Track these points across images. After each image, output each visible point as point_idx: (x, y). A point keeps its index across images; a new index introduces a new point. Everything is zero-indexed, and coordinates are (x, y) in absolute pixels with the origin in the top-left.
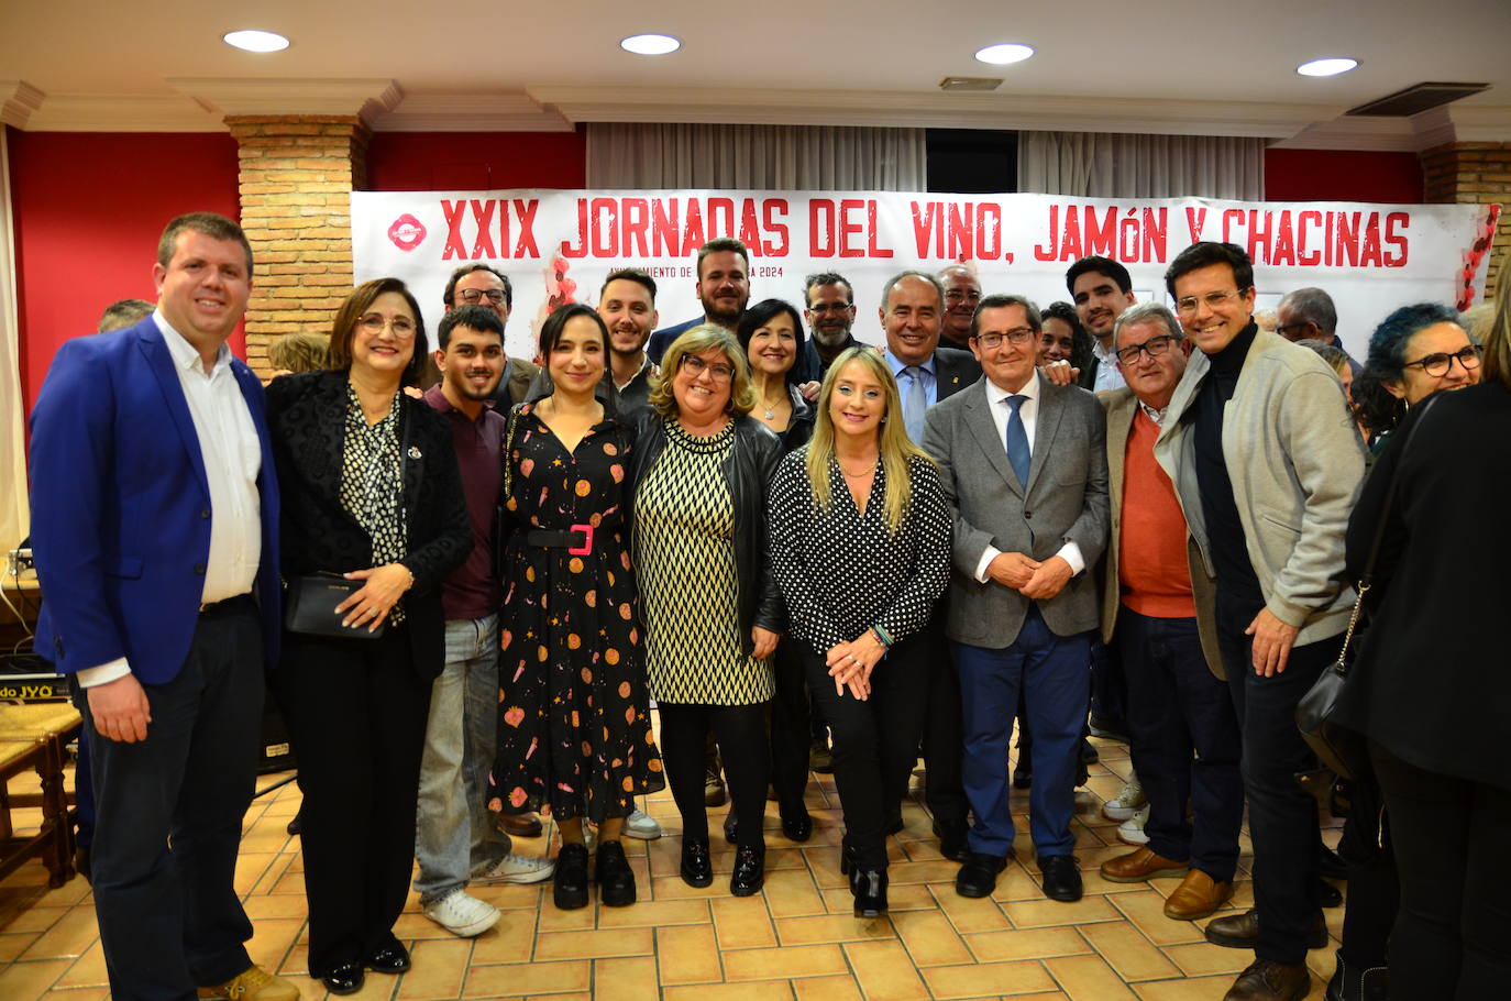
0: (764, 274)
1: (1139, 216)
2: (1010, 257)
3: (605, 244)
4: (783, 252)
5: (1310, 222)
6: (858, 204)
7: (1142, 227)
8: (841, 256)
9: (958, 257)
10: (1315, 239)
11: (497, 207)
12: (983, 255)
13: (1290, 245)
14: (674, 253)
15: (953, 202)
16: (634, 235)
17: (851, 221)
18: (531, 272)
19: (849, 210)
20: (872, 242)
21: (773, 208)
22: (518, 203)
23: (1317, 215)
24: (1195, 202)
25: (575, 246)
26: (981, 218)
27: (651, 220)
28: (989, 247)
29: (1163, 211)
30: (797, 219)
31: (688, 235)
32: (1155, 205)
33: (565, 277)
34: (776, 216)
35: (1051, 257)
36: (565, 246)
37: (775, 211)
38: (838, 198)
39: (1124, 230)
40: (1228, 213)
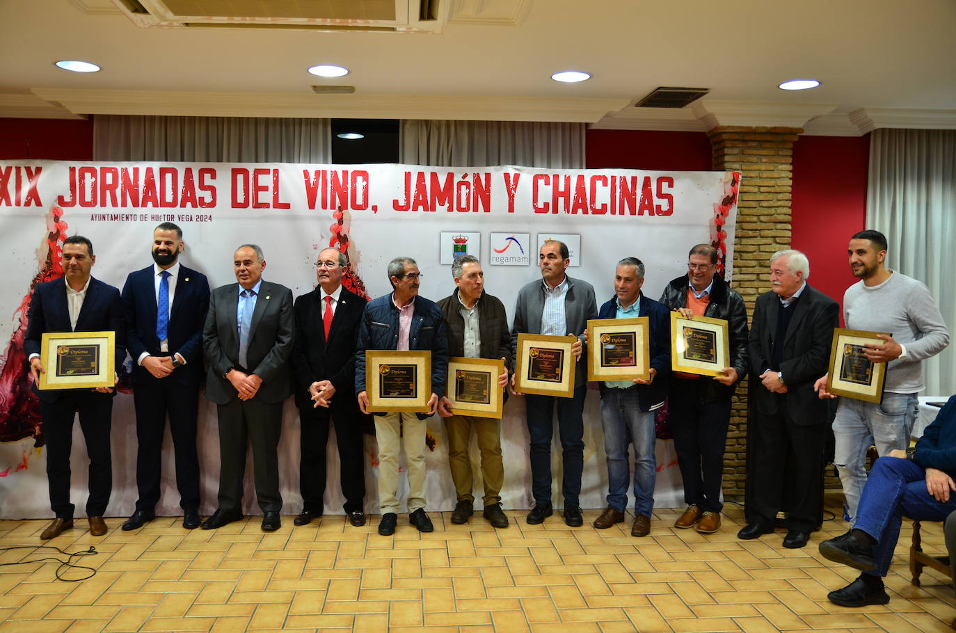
0: (199, 220)
1: (470, 179)
2: (375, 208)
3: (88, 198)
4: (212, 204)
5: (599, 183)
6: (267, 172)
7: (472, 187)
8: (254, 207)
9: (337, 208)
10: (603, 195)
11: (13, 172)
12: (355, 207)
13: (584, 199)
14: (135, 204)
15: (333, 170)
16: (108, 192)
17: (261, 183)
18: (37, 216)
19: (259, 175)
20: (276, 197)
21: (205, 175)
22: (28, 169)
23: (604, 179)
24: (511, 170)
25: (68, 199)
26: (354, 181)
27: (120, 182)
28: (359, 201)
29: (488, 176)
30: (222, 182)
31: (146, 193)
32: (482, 171)
33: (61, 219)
34: (208, 180)
35: (406, 208)
36: (61, 200)
37: (207, 177)
38: (251, 167)
39: (459, 189)
40: (536, 178)
